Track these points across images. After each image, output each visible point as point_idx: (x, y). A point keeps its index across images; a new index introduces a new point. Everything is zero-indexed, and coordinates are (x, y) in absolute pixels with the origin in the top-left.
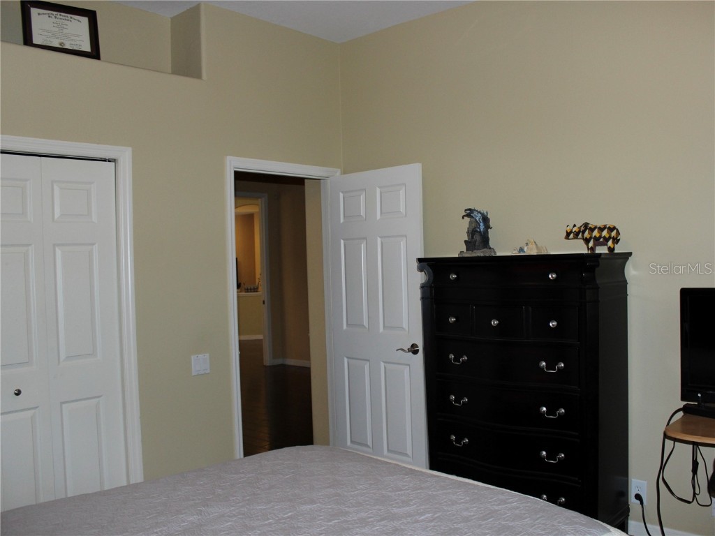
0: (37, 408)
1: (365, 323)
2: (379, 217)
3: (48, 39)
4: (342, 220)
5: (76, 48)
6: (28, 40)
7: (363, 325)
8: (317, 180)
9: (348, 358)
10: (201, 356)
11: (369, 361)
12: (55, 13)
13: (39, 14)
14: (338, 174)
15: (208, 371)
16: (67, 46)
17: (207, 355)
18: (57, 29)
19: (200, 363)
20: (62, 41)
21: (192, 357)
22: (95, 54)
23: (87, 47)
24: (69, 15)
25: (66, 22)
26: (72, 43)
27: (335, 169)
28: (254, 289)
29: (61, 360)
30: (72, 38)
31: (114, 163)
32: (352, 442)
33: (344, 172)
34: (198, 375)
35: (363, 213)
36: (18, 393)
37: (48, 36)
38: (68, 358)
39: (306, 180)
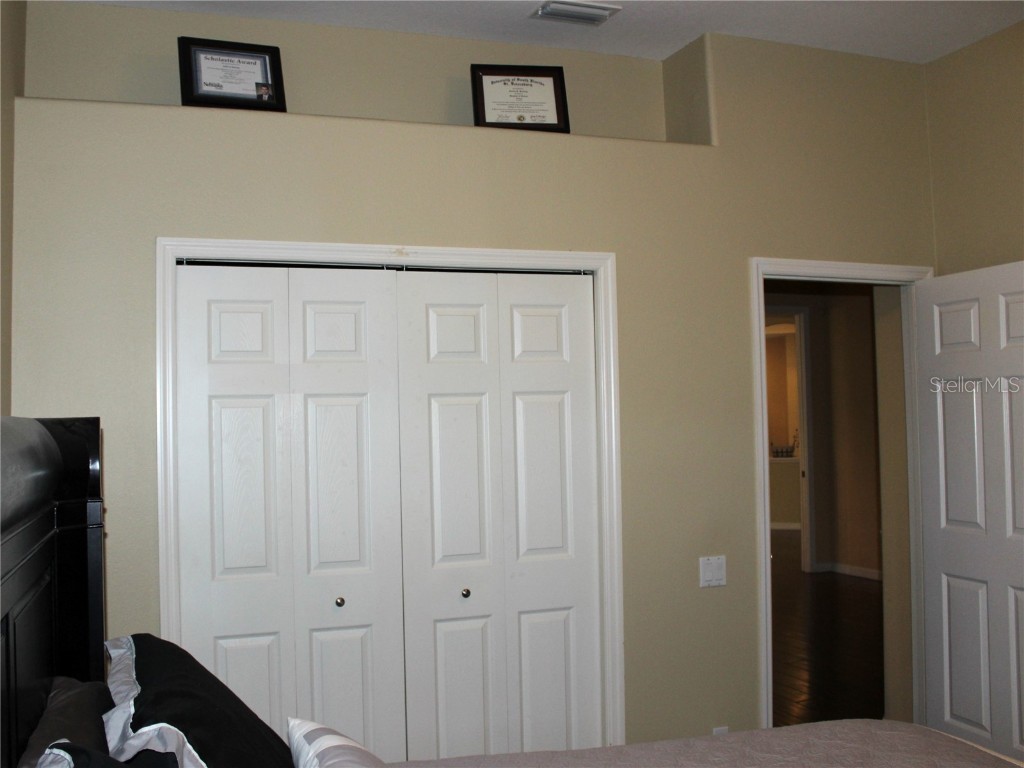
0: (488, 616)
1: (980, 519)
2: (1003, 343)
3: (504, 114)
4: (938, 350)
5: (538, 121)
6: (479, 120)
7: (977, 523)
8: (894, 289)
9: (947, 575)
10: (713, 559)
11: (986, 582)
12: (511, 78)
13: (492, 83)
14: (930, 275)
15: (724, 582)
16: (528, 120)
17: (723, 558)
18: (513, 99)
19: (712, 570)
20: (522, 114)
21: (701, 559)
22: (562, 126)
23: (552, 118)
24: (529, 78)
25: (525, 88)
26: (534, 114)
27: (924, 268)
28: (787, 452)
29: (521, 553)
30: (533, 108)
31: (591, 277)
32: (953, 715)
33: (939, 273)
34: (709, 587)
35: (974, 338)
36: (467, 594)
37: (503, 110)
38: (530, 551)
39: (875, 288)
